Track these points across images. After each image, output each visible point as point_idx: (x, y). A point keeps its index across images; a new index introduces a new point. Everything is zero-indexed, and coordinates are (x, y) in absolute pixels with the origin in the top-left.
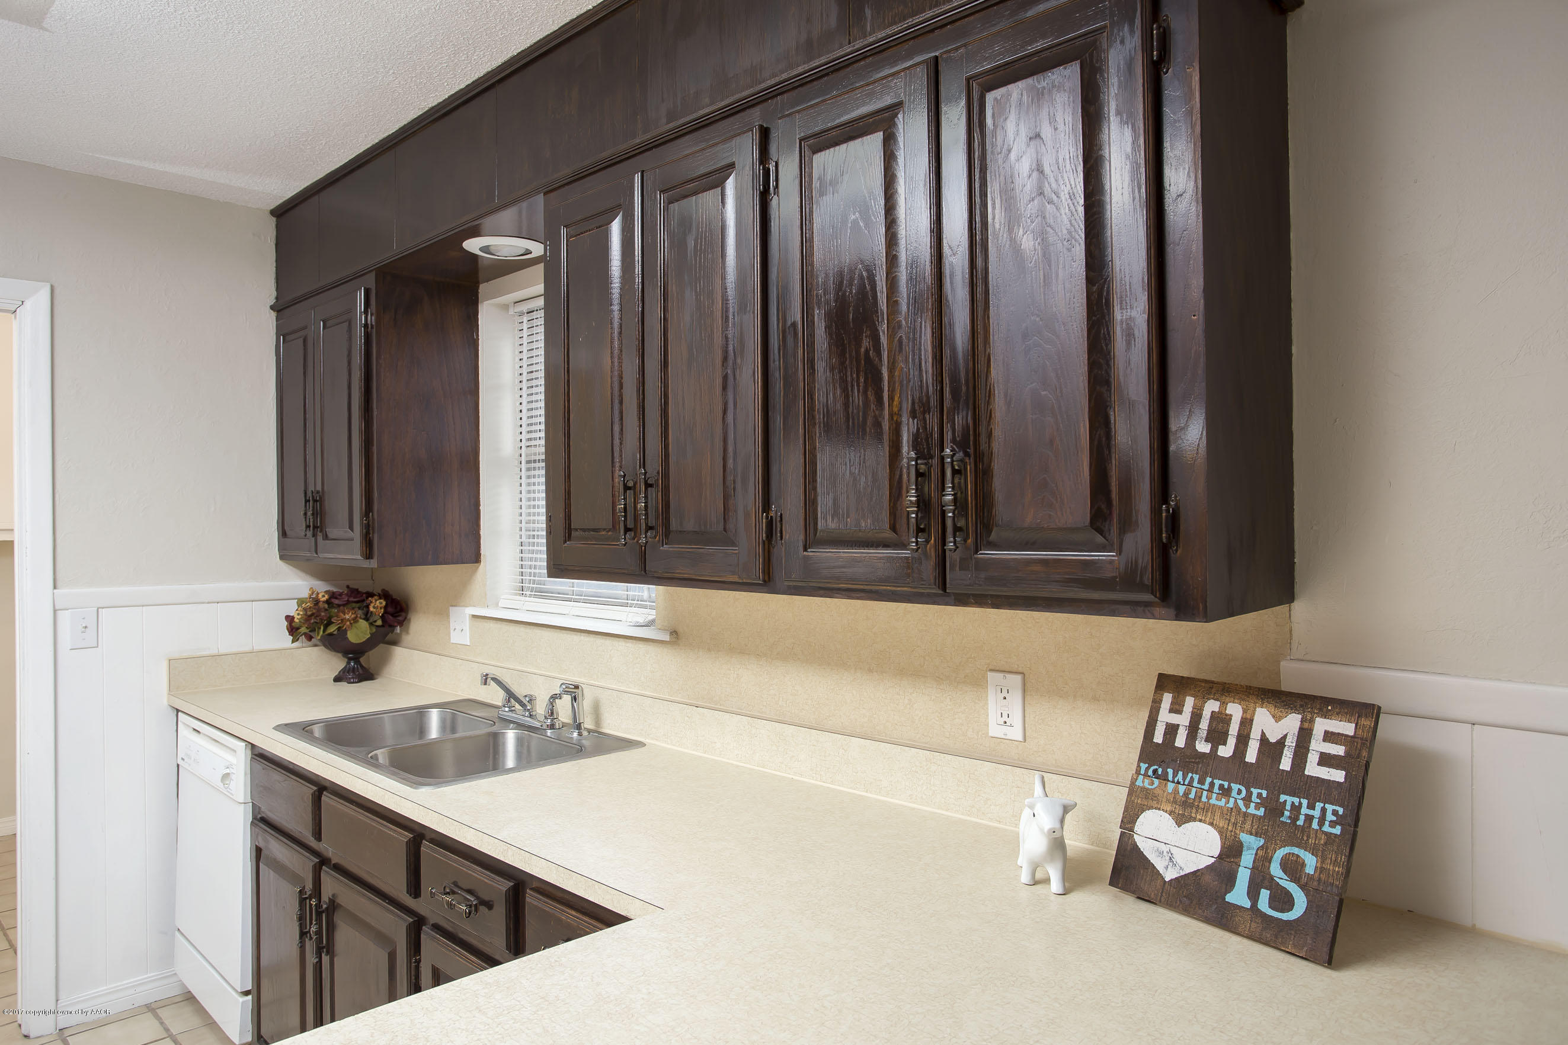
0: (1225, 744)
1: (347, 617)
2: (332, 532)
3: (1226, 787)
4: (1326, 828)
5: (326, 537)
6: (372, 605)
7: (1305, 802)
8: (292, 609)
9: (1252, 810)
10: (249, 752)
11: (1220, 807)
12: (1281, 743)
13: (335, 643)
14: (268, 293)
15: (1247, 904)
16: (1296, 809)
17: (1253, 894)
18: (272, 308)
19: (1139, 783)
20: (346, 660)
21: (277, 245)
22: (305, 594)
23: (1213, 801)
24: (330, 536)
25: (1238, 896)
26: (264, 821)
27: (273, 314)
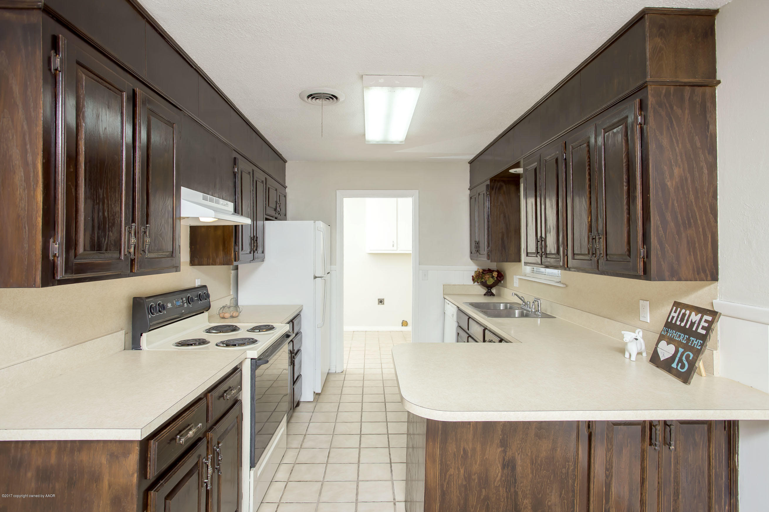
0: (683, 322)
1: (487, 277)
2: (481, 252)
3: (680, 334)
4: (697, 347)
5: (480, 254)
6: (494, 274)
7: (695, 339)
8: (473, 274)
9: (683, 342)
10: (457, 309)
11: (677, 340)
12: (695, 323)
13: (484, 284)
14: (468, 185)
15: (675, 367)
16: (693, 341)
17: (677, 365)
18: (469, 189)
19: (662, 333)
20: (487, 289)
21: (470, 172)
22: (476, 270)
23: (676, 339)
24: (481, 253)
25: (674, 365)
26: (460, 326)
27: (469, 191)
